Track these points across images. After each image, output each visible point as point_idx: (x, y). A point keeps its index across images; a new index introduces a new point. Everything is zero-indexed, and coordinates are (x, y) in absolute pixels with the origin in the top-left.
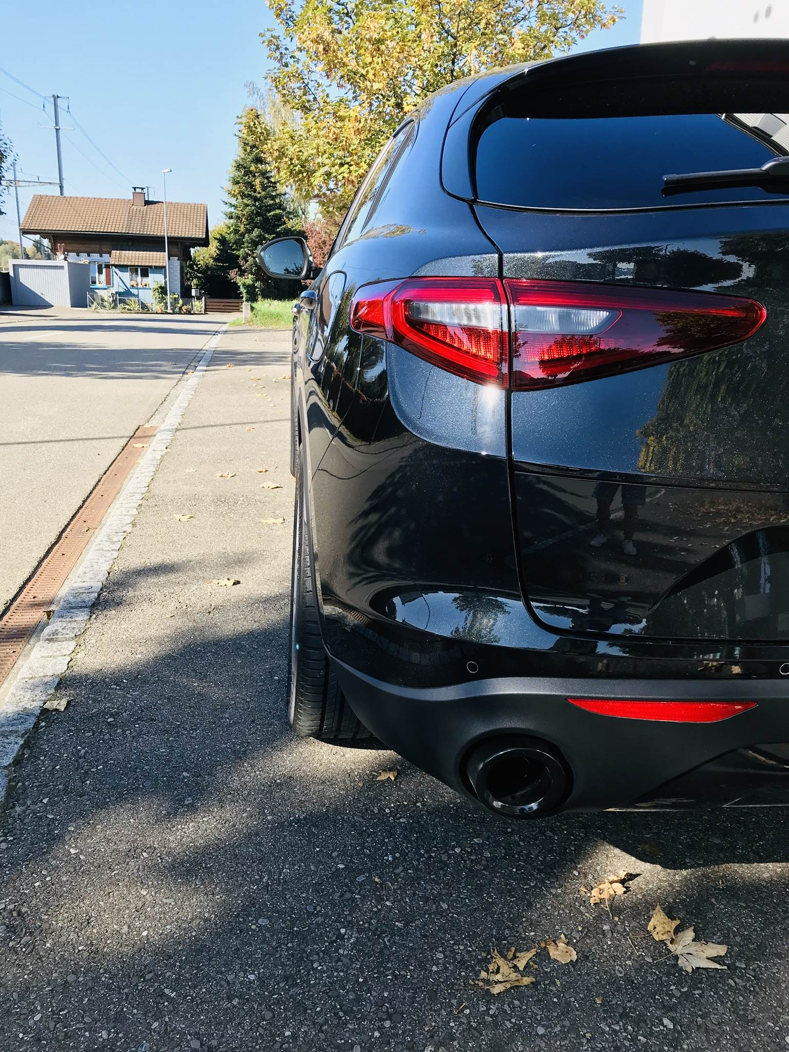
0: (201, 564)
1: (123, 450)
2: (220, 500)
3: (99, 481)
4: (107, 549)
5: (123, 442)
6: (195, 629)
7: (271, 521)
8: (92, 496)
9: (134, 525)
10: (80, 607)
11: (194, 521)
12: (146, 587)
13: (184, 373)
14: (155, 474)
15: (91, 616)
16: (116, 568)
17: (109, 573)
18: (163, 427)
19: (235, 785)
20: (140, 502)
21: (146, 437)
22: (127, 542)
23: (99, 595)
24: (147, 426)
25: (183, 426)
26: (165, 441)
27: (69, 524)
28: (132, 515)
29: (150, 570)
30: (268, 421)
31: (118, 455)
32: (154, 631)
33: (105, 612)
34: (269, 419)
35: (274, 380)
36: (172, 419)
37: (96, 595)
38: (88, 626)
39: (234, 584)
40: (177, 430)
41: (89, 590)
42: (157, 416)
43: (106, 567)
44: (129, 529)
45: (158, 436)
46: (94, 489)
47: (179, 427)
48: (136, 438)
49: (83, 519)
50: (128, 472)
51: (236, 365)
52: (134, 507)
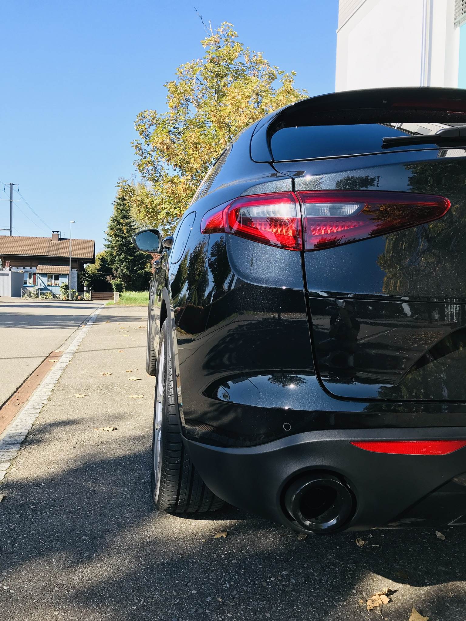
0: (92, 419)
1: (42, 363)
2: (103, 387)
3: (27, 378)
4: (31, 412)
5: (42, 359)
6: (89, 454)
7: (135, 396)
8: (22, 386)
9: (49, 400)
10: (14, 443)
11: (87, 397)
12: (56, 432)
13: (79, 326)
14: (62, 374)
15: (21, 448)
16: (38, 422)
17: (33, 425)
18: (67, 351)
19: (119, 543)
20: (53, 388)
21: (56, 356)
22: (45, 408)
23: (26, 437)
24: (57, 351)
25: (79, 351)
26: (68, 358)
27: (7, 401)
28: (48, 395)
29: (59, 423)
30: (131, 348)
31: (39, 366)
32: (62, 456)
33: (30, 446)
34: (132, 346)
35: (134, 328)
36: (73, 347)
37: (24, 437)
38: (18, 454)
39: (113, 430)
40: (76, 352)
41: (20, 434)
42: (63, 347)
43: (31, 422)
44: (46, 402)
45: (64, 356)
46: (24, 382)
47: (77, 351)
48: (50, 357)
49: (17, 398)
50: (46, 374)
51: (111, 322)
52: (49, 391)
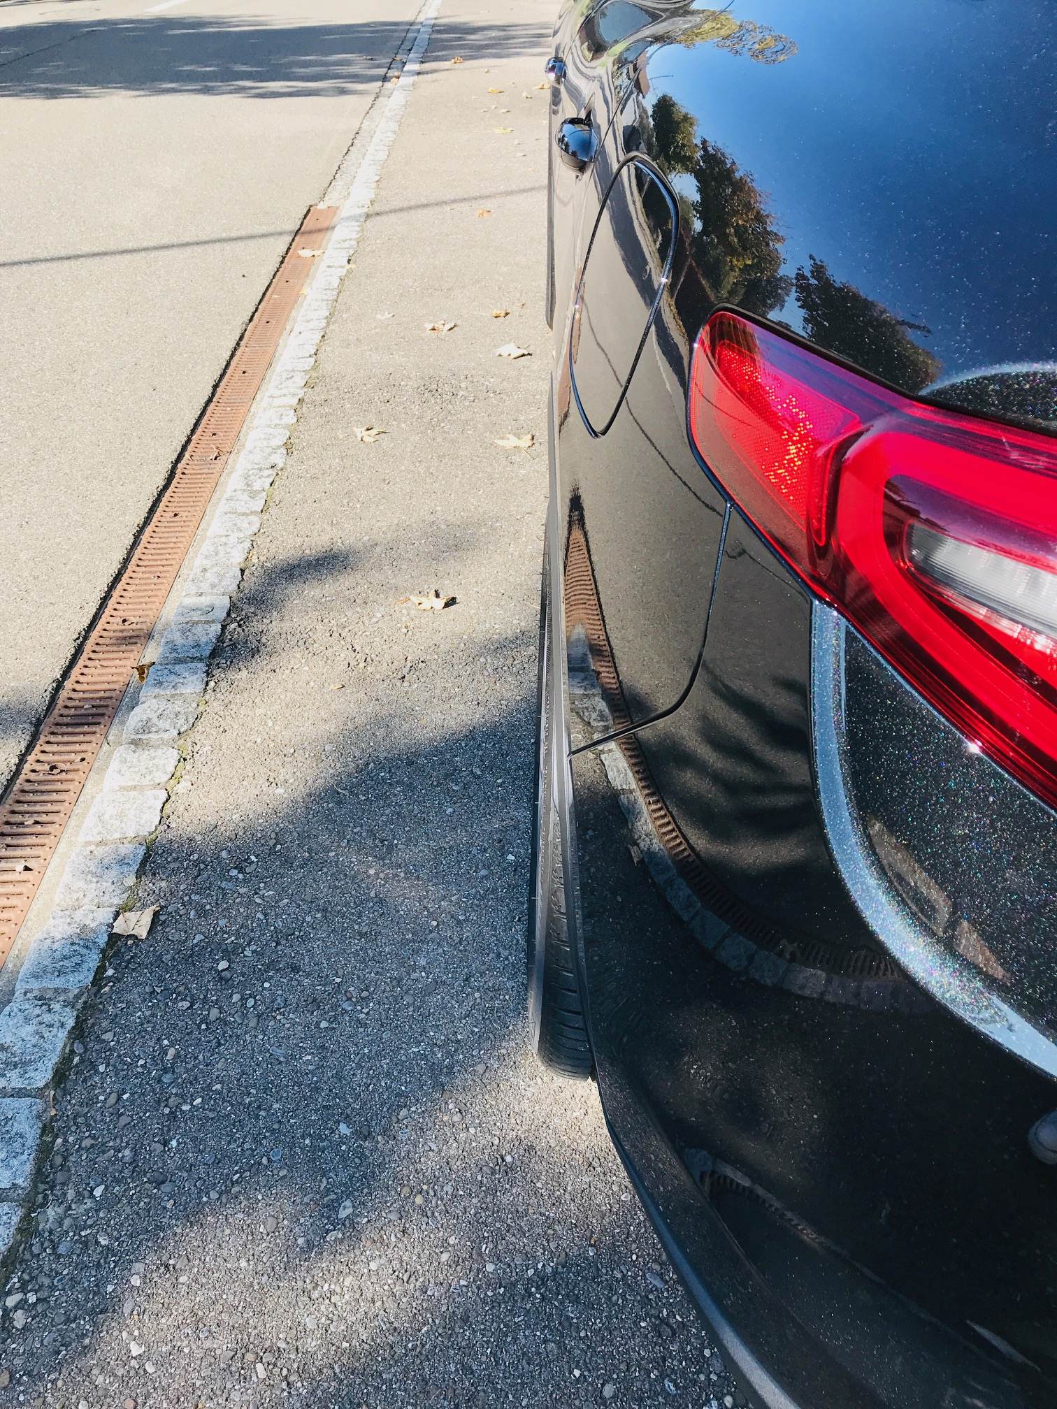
0: (392, 552)
1: (282, 262)
2: (430, 390)
3: (241, 338)
4: (244, 510)
5: (281, 245)
6: (377, 721)
7: (511, 442)
8: (229, 371)
9: (288, 448)
10: (193, 658)
11: (386, 442)
12: (301, 609)
13: (385, 79)
14: (328, 324)
15: (207, 684)
16: (255, 560)
17: (243, 571)
18: (346, 208)
20: (301, 394)
21: (320, 231)
22: (278, 494)
23: (224, 627)
24: (321, 206)
25: (377, 208)
26: (346, 244)
27: (188, 441)
28: (287, 427)
29: (309, 564)
30: (511, 193)
31: (274, 277)
32: (307, 726)
33: (232, 675)
34: (514, 187)
35: (525, 94)
36: (361, 189)
37: (217, 628)
38: (201, 708)
39: (447, 605)
40: (368, 216)
41: (208, 616)
42: (338, 185)
43: (238, 558)
44: (279, 459)
45: (337, 235)
46: (232, 357)
47: (372, 210)
48: (304, 233)
49: (212, 426)
50: (288, 316)
51: (466, 58)
52: (291, 406)
